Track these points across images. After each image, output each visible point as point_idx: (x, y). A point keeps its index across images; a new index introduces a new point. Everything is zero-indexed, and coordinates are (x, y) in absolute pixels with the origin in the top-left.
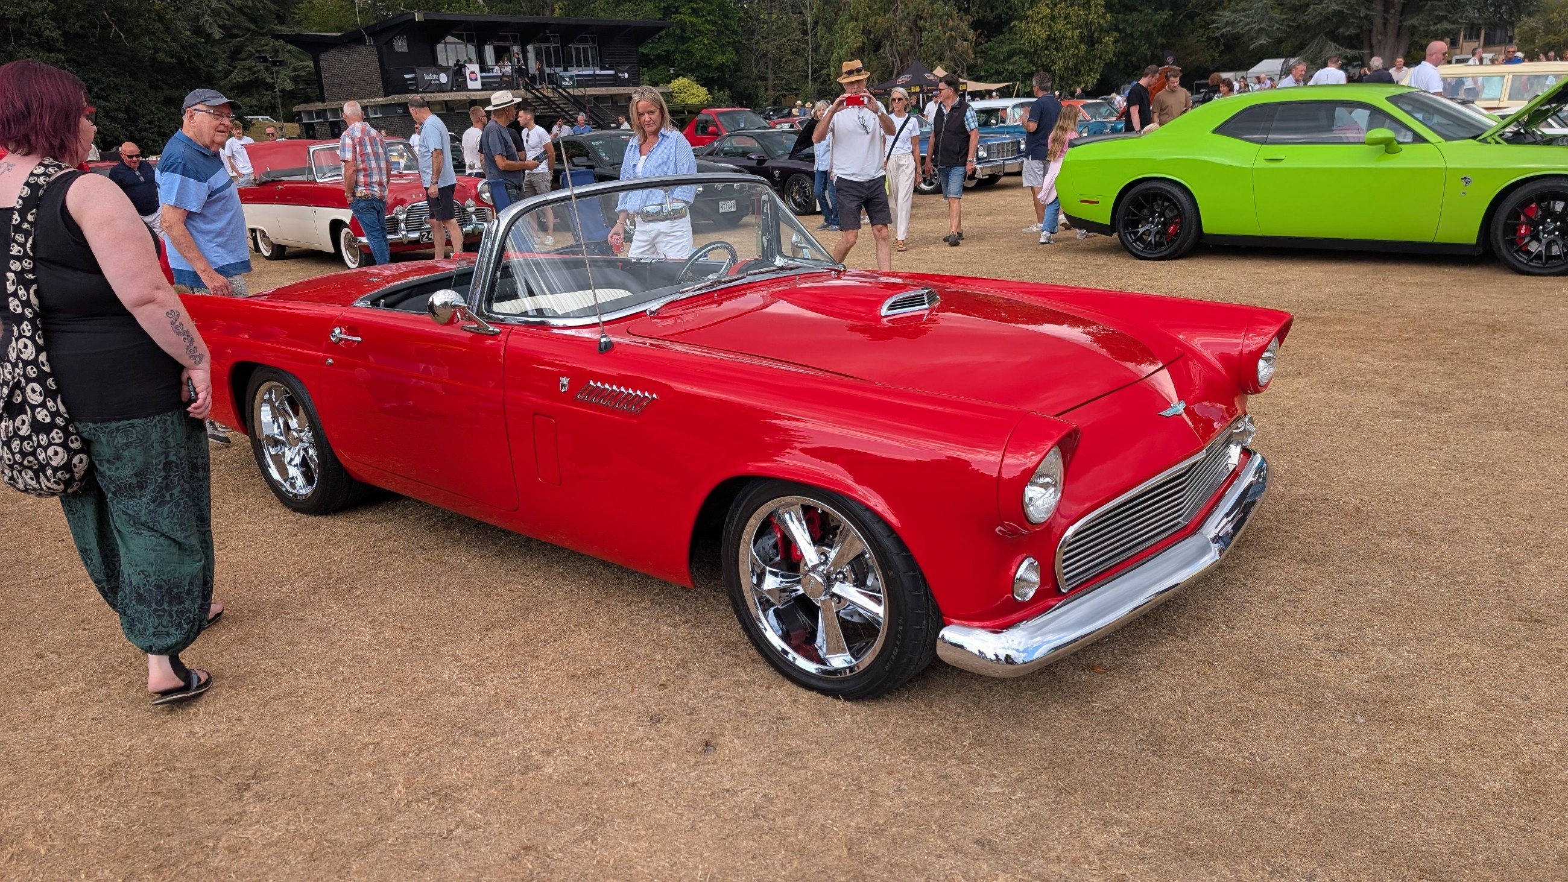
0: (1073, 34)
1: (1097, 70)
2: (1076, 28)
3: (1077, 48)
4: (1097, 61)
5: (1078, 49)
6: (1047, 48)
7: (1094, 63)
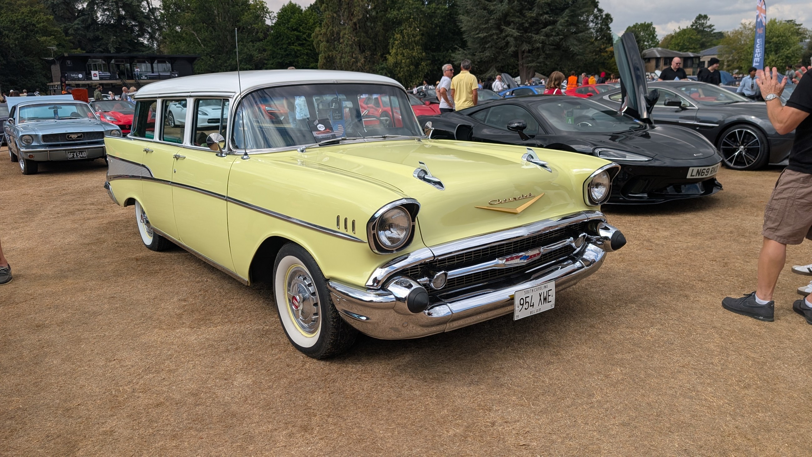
0: (406, 61)
2: (407, 59)
3: (409, 67)
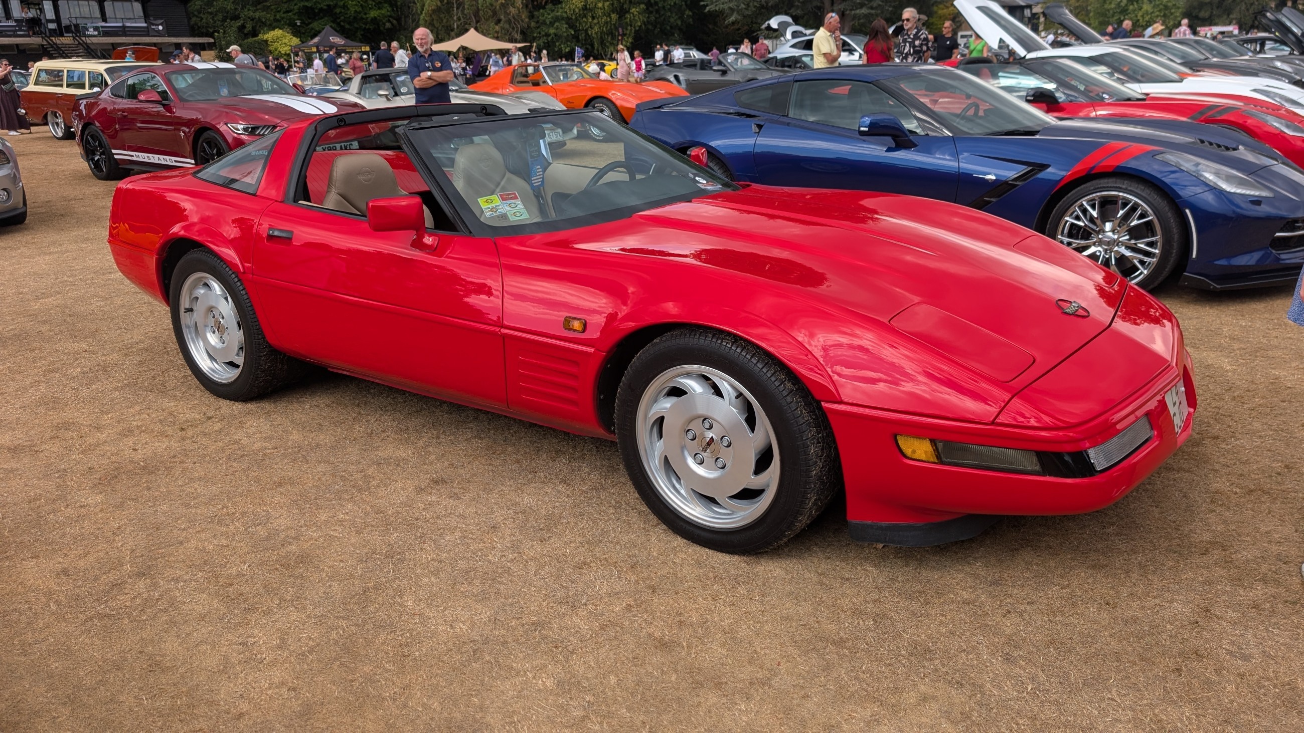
1: (630, 35)
4: (629, 28)
5: (611, 18)
6: (585, 16)
7: (627, 29)
